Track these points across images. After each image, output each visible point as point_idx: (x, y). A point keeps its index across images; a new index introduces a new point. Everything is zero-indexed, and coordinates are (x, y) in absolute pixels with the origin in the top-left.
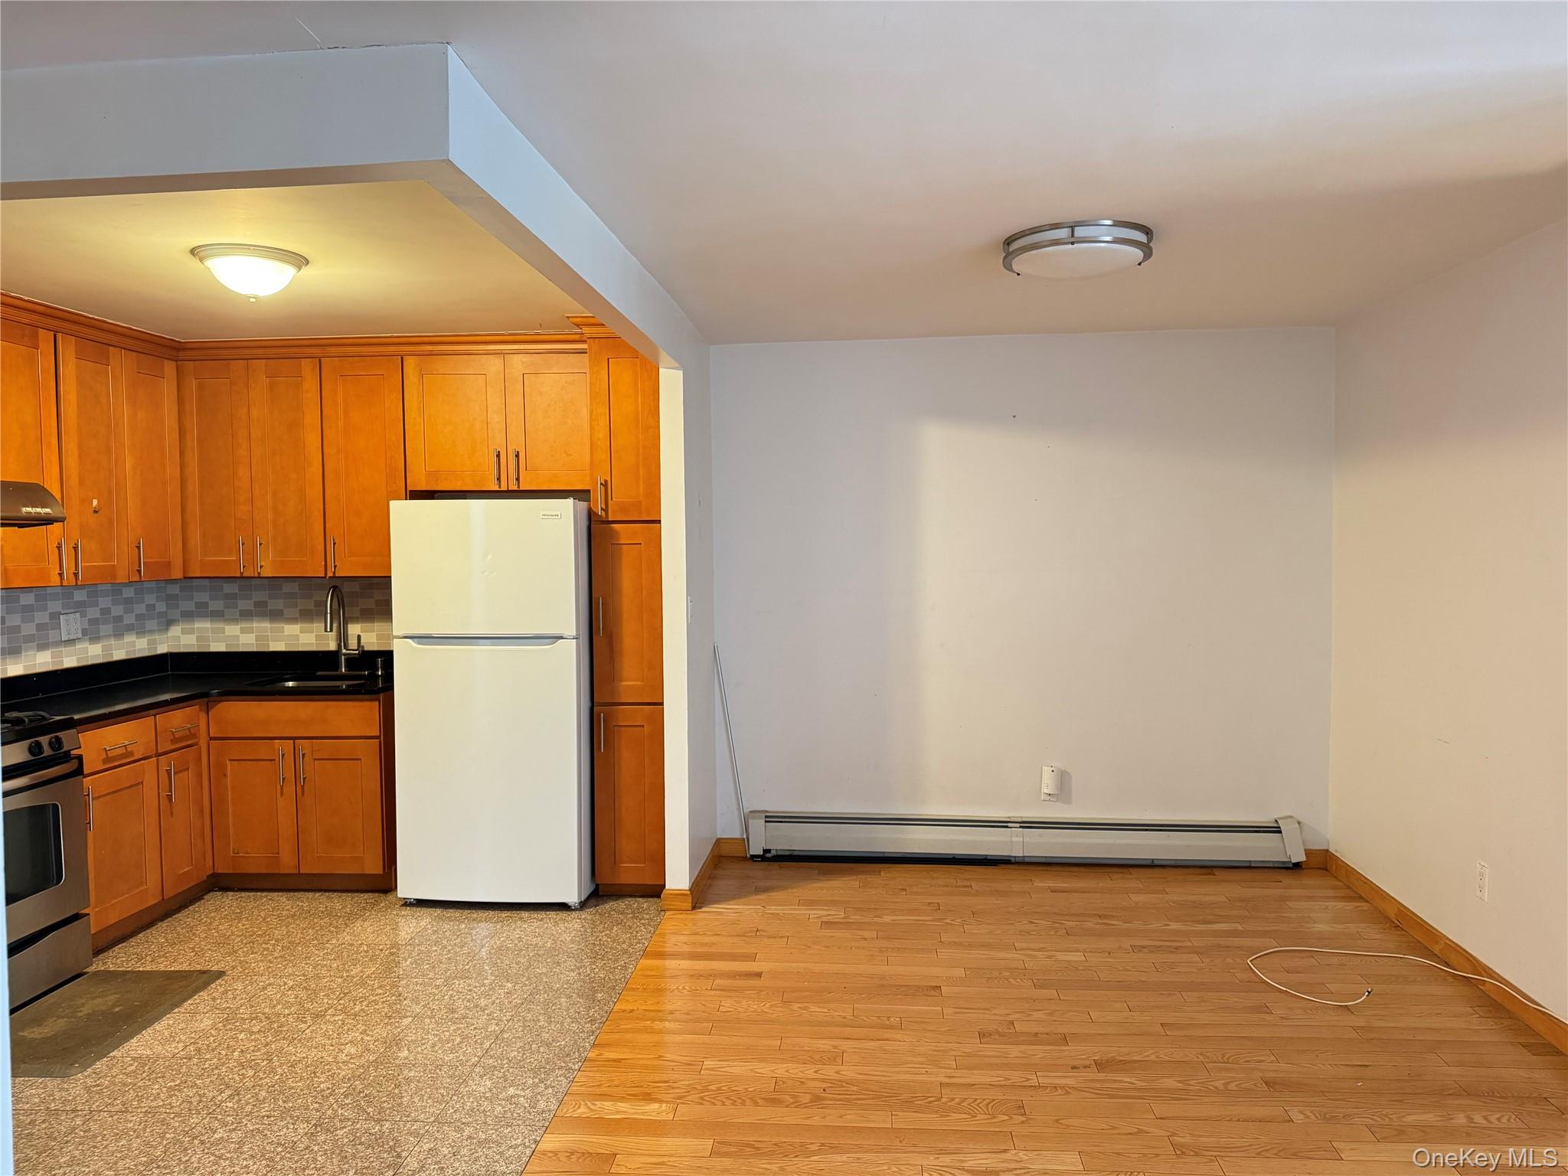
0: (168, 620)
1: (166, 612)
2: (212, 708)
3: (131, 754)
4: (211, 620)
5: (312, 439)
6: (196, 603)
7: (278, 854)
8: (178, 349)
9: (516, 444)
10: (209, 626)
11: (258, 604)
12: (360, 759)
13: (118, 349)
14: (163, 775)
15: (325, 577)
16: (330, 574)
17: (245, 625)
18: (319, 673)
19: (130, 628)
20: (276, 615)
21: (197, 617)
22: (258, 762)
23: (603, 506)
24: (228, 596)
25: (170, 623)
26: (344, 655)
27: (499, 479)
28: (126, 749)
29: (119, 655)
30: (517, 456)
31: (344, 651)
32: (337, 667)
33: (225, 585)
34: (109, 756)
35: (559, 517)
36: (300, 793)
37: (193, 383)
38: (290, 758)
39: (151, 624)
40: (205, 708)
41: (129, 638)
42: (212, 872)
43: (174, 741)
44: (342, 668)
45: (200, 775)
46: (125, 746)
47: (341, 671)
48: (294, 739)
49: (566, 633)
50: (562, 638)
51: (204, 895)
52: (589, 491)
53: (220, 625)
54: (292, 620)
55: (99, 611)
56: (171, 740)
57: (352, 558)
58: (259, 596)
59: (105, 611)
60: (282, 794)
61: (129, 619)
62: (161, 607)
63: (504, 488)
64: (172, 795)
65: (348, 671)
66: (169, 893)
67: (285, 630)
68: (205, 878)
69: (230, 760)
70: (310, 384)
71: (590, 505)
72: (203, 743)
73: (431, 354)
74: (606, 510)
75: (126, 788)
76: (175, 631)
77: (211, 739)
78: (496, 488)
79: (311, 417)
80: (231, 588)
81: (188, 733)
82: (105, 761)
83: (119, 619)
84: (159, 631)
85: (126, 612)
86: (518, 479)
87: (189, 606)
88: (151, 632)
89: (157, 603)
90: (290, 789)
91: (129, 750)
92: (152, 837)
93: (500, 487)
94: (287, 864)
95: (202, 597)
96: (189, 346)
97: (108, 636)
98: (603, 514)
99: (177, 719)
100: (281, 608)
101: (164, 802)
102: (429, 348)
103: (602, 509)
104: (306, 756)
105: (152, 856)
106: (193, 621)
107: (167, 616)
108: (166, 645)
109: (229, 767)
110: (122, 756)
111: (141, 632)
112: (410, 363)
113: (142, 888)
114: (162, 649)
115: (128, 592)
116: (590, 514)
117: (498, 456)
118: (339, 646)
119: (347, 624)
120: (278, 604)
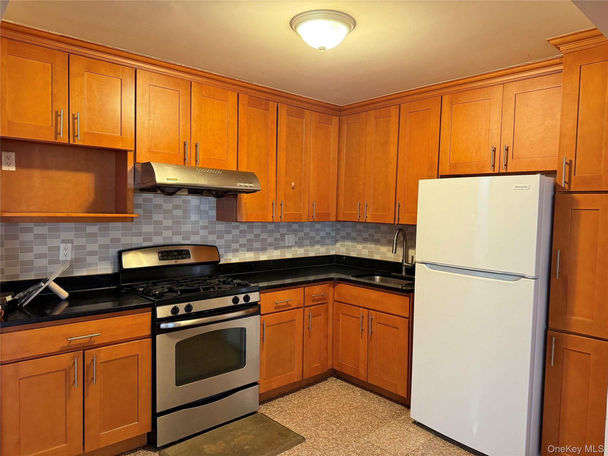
0: (336, 240)
1: (336, 236)
2: (336, 286)
3: (290, 305)
4: (352, 241)
5: (393, 149)
6: (347, 233)
7: (359, 368)
8: (340, 111)
9: (507, 141)
10: (351, 244)
11: (370, 235)
12: (398, 328)
13: (310, 111)
14: (306, 317)
15: (394, 224)
16: (396, 223)
17: (365, 245)
18: (392, 274)
19: (318, 242)
20: (377, 242)
21: (346, 239)
22: (353, 317)
23: (567, 180)
24: (360, 231)
25: (337, 241)
26: (405, 266)
27: (494, 166)
28: (287, 303)
29: (312, 254)
30: (507, 150)
31: (405, 264)
32: (400, 272)
33: (358, 225)
34: (278, 305)
35: (528, 188)
36: (370, 339)
37: (345, 127)
38: (366, 319)
39: (328, 241)
40: (333, 285)
41: (317, 247)
42: (332, 367)
43: (314, 300)
44: (403, 273)
45: (327, 319)
46: (287, 301)
47: (403, 274)
48: (368, 309)
49: (527, 274)
50: (524, 277)
51: (328, 378)
52: (556, 171)
53: (355, 244)
54: (384, 245)
55: (303, 234)
56: (312, 300)
57: (407, 214)
58: (371, 231)
59: (306, 234)
60: (362, 337)
61: (318, 238)
62: (333, 234)
63: (497, 171)
64: (310, 327)
65: (407, 274)
66: (306, 376)
67: (381, 249)
68: (327, 371)
69: (341, 313)
70: (394, 120)
71: (556, 180)
72: (331, 302)
73: (458, 92)
74: (569, 183)
75: (286, 322)
76: (338, 245)
77: (335, 301)
78: (492, 172)
79: (393, 138)
80: (360, 227)
81: (322, 297)
82: (275, 308)
83: (313, 238)
84: (332, 244)
85: (316, 235)
86: (506, 165)
87: (343, 234)
88: (328, 244)
89: (331, 232)
90: (365, 334)
91: (289, 303)
92: (299, 347)
93: (494, 171)
94: (362, 375)
95: (349, 230)
96: (344, 108)
97: (307, 245)
98: (566, 186)
99: (316, 290)
100: (380, 238)
101: (306, 330)
102: (457, 88)
103: (565, 182)
104: (373, 320)
105: (298, 357)
106: (345, 241)
107: (335, 238)
108: (335, 251)
109: (341, 317)
110: (285, 306)
111: (323, 244)
112: (446, 99)
113: (291, 373)
114: (333, 253)
115: (318, 226)
116: (556, 187)
117: (494, 151)
118: (403, 260)
119: (408, 249)
120: (377, 236)
